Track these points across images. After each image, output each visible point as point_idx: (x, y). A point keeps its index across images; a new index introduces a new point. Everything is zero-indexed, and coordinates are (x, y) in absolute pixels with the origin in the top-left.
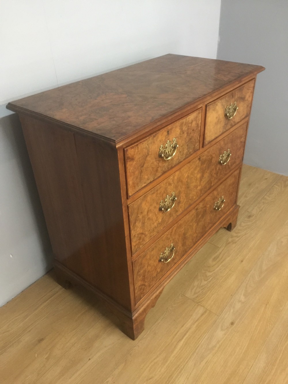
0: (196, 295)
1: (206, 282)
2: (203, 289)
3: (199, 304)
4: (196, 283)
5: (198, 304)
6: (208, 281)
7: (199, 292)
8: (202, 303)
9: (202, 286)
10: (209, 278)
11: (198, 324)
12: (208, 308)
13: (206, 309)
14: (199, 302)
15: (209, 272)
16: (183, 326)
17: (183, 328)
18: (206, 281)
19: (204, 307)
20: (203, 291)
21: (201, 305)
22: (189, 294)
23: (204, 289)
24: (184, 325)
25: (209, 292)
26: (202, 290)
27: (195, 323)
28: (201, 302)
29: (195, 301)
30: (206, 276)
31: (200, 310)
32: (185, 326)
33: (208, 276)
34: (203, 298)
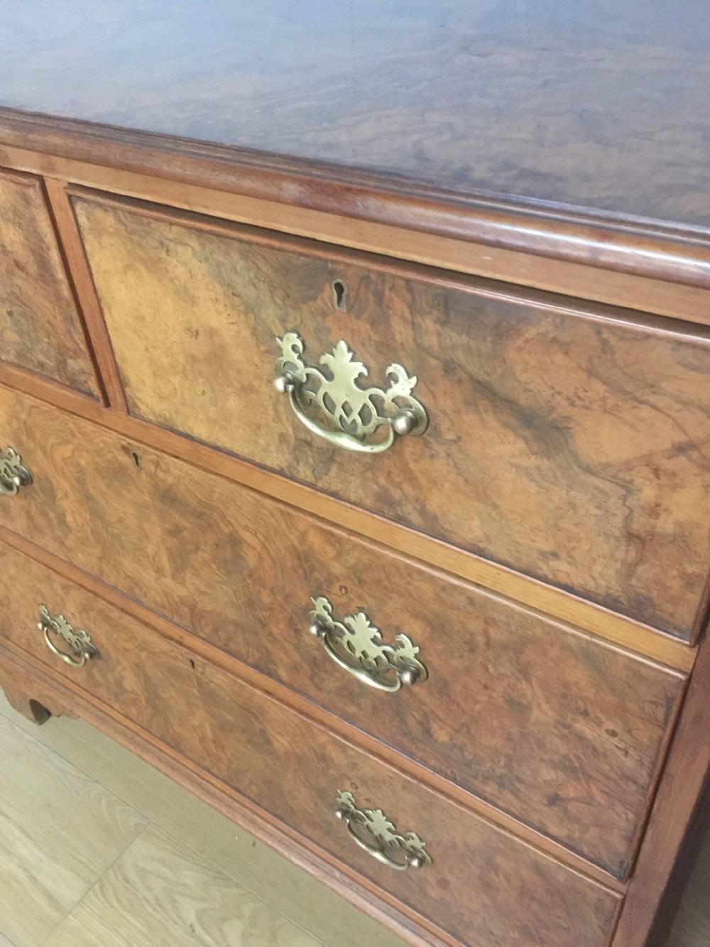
0: (133, 876)
1: (191, 917)
2: (161, 907)
3: (97, 887)
4: (190, 877)
5: (94, 884)
6: (197, 926)
7: (149, 888)
8: (97, 896)
9: (173, 901)
10: (209, 934)
11: (18, 882)
12: (71, 917)
13: (70, 912)
14: (101, 887)
15: (245, 936)
16: (23, 831)
17: (17, 833)
18: (199, 920)
19: (81, 902)
20: (148, 902)
21: (91, 893)
22: (142, 852)
23: (158, 908)
24: (27, 835)
25: (144, 930)
26: (157, 899)
27: (26, 870)
28: (102, 891)
29: (110, 871)
30: (224, 920)
31: (68, 889)
32: (23, 836)
33: (221, 930)
34: (119, 901)
